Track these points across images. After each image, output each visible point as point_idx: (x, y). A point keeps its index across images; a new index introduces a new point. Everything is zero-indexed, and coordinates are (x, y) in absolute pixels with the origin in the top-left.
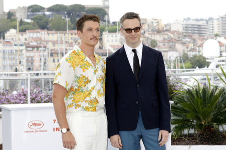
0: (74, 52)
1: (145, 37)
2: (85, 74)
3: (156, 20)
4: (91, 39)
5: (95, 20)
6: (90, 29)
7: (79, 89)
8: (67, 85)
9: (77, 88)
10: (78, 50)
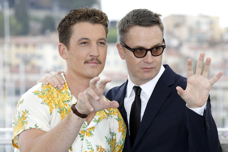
1: (180, 55)
3: (205, 17)
4: (86, 62)
5: (96, 22)
6: (85, 42)
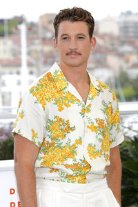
0: (49, 75)
2: (61, 115)
4: (67, 54)
6: (65, 37)
7: (53, 144)
8: (35, 135)
9: (50, 141)
10: (56, 72)
